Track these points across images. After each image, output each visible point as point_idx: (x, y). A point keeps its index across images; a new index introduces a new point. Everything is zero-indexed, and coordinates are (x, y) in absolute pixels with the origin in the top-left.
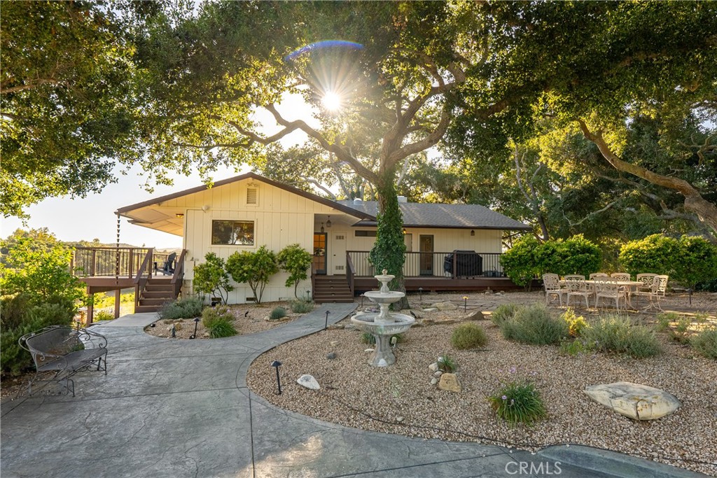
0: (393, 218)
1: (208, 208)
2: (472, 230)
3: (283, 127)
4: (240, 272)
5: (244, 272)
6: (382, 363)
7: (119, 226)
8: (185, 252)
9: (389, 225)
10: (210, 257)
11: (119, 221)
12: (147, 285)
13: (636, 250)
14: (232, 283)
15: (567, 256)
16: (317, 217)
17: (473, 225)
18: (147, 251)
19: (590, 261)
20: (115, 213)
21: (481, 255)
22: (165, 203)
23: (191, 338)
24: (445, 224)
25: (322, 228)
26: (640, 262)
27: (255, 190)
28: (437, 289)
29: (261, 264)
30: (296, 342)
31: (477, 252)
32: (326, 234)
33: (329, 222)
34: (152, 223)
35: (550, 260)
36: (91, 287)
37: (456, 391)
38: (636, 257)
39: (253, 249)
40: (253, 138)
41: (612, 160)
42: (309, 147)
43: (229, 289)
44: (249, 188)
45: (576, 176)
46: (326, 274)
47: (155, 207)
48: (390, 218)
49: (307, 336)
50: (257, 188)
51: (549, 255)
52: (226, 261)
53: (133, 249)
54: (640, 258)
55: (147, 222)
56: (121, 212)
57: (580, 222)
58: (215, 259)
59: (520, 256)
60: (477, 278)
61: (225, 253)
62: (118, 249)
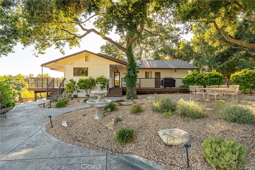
0: (132, 65)
1: (72, 63)
2: (176, 70)
3: (86, 32)
4: (81, 85)
5: (82, 85)
6: (97, 118)
7: (42, 70)
8: (65, 79)
9: (131, 67)
10: (71, 80)
11: (42, 69)
12: (52, 90)
13: (237, 76)
14: (79, 90)
15: (207, 79)
16: (111, 66)
17: (175, 68)
18: (52, 79)
19: (217, 81)
20: (41, 66)
21: (175, 79)
22: (58, 62)
23: (48, 108)
24: (165, 68)
25: (117, 70)
26: (238, 81)
27: (88, 57)
29: (87, 83)
31: (173, 78)
32: (119, 72)
33: (116, 67)
34: (58, 69)
35: (200, 81)
36: (35, 91)
37: (112, 129)
38: (236, 79)
39: (87, 78)
40: (75, 36)
41: (228, 38)
43: (78, 92)
44: (86, 56)
47: (54, 63)
48: (131, 65)
50: (89, 56)
51: (200, 79)
52: (77, 82)
53: (48, 78)
54: (238, 79)
56: (43, 65)
57: (222, 66)
58: (73, 81)
59: (189, 79)
60: (173, 88)
61: (77, 79)
62: (42, 78)
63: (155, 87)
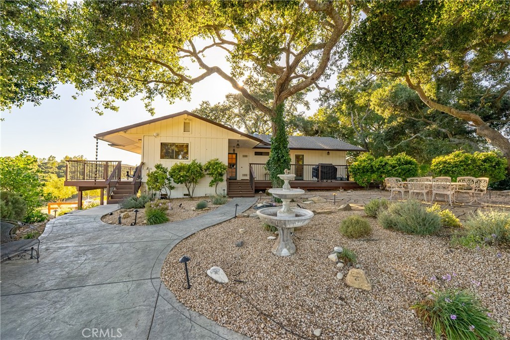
0: (282, 139)
1: (158, 135)
2: (328, 151)
3: (204, 71)
4: (178, 176)
5: (181, 176)
6: (285, 252)
7: (97, 146)
8: (143, 164)
9: (279, 144)
10: (158, 167)
11: (97, 143)
12: (117, 185)
13: (445, 162)
14: (173, 184)
15: (396, 167)
16: (230, 141)
17: (329, 148)
18: (117, 163)
19: (411, 169)
20: (94, 137)
21: (336, 167)
22: (129, 131)
23: (132, 225)
24: (312, 147)
25: (234, 150)
26: (448, 170)
27: (189, 123)
28: (308, 188)
29: (192, 172)
30: (212, 229)
31: (333, 164)
32: (236, 154)
33: (238, 145)
34: (124, 146)
35: (384, 169)
36: (80, 187)
37: (367, 289)
38: (444, 166)
39: (187, 162)
40: (182, 78)
41: (428, 102)
42: (226, 104)
43: (172, 188)
44: (186, 121)
45: (392, 119)
46: (236, 179)
47: (122, 133)
48: (280, 139)
49: (221, 223)
50: (191, 122)
51: (383, 166)
52: (169, 170)
53: (108, 161)
54: (447, 167)
55: (121, 145)
56: (98, 137)
57: (395, 147)
58: (162, 168)
59: (364, 167)
60: (333, 181)
61: (169, 164)
62: (97, 162)
63: (296, 180)
